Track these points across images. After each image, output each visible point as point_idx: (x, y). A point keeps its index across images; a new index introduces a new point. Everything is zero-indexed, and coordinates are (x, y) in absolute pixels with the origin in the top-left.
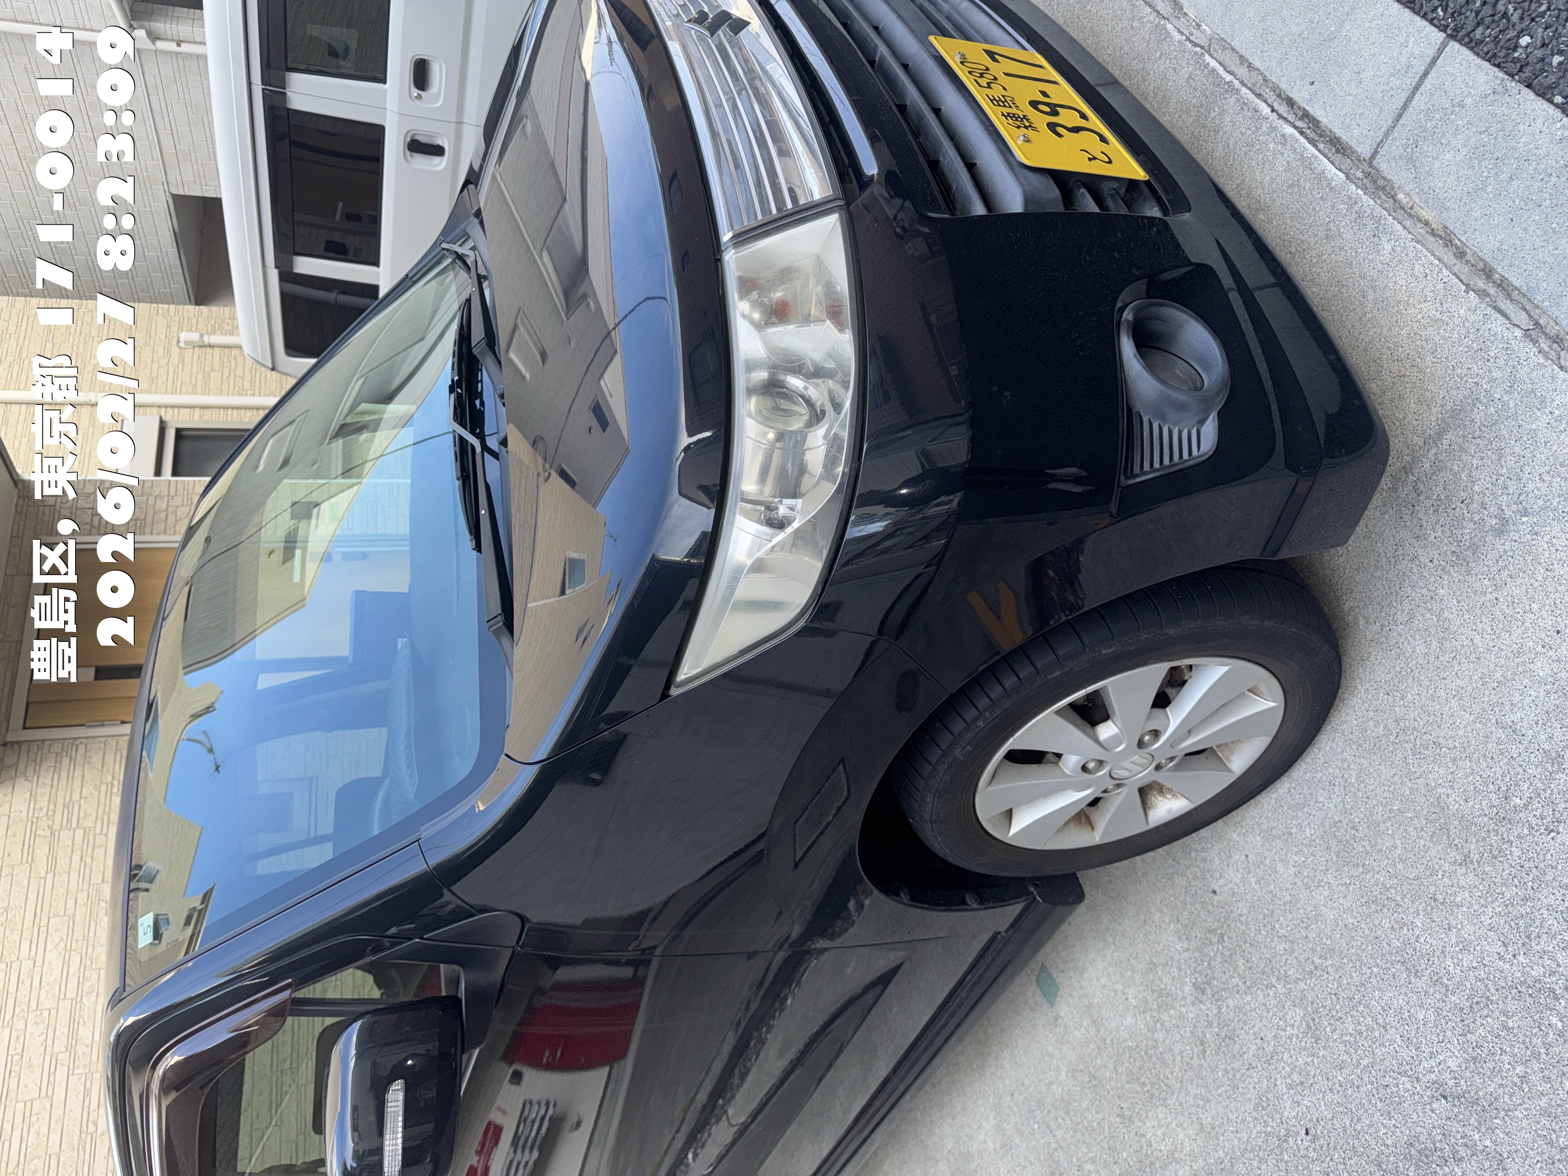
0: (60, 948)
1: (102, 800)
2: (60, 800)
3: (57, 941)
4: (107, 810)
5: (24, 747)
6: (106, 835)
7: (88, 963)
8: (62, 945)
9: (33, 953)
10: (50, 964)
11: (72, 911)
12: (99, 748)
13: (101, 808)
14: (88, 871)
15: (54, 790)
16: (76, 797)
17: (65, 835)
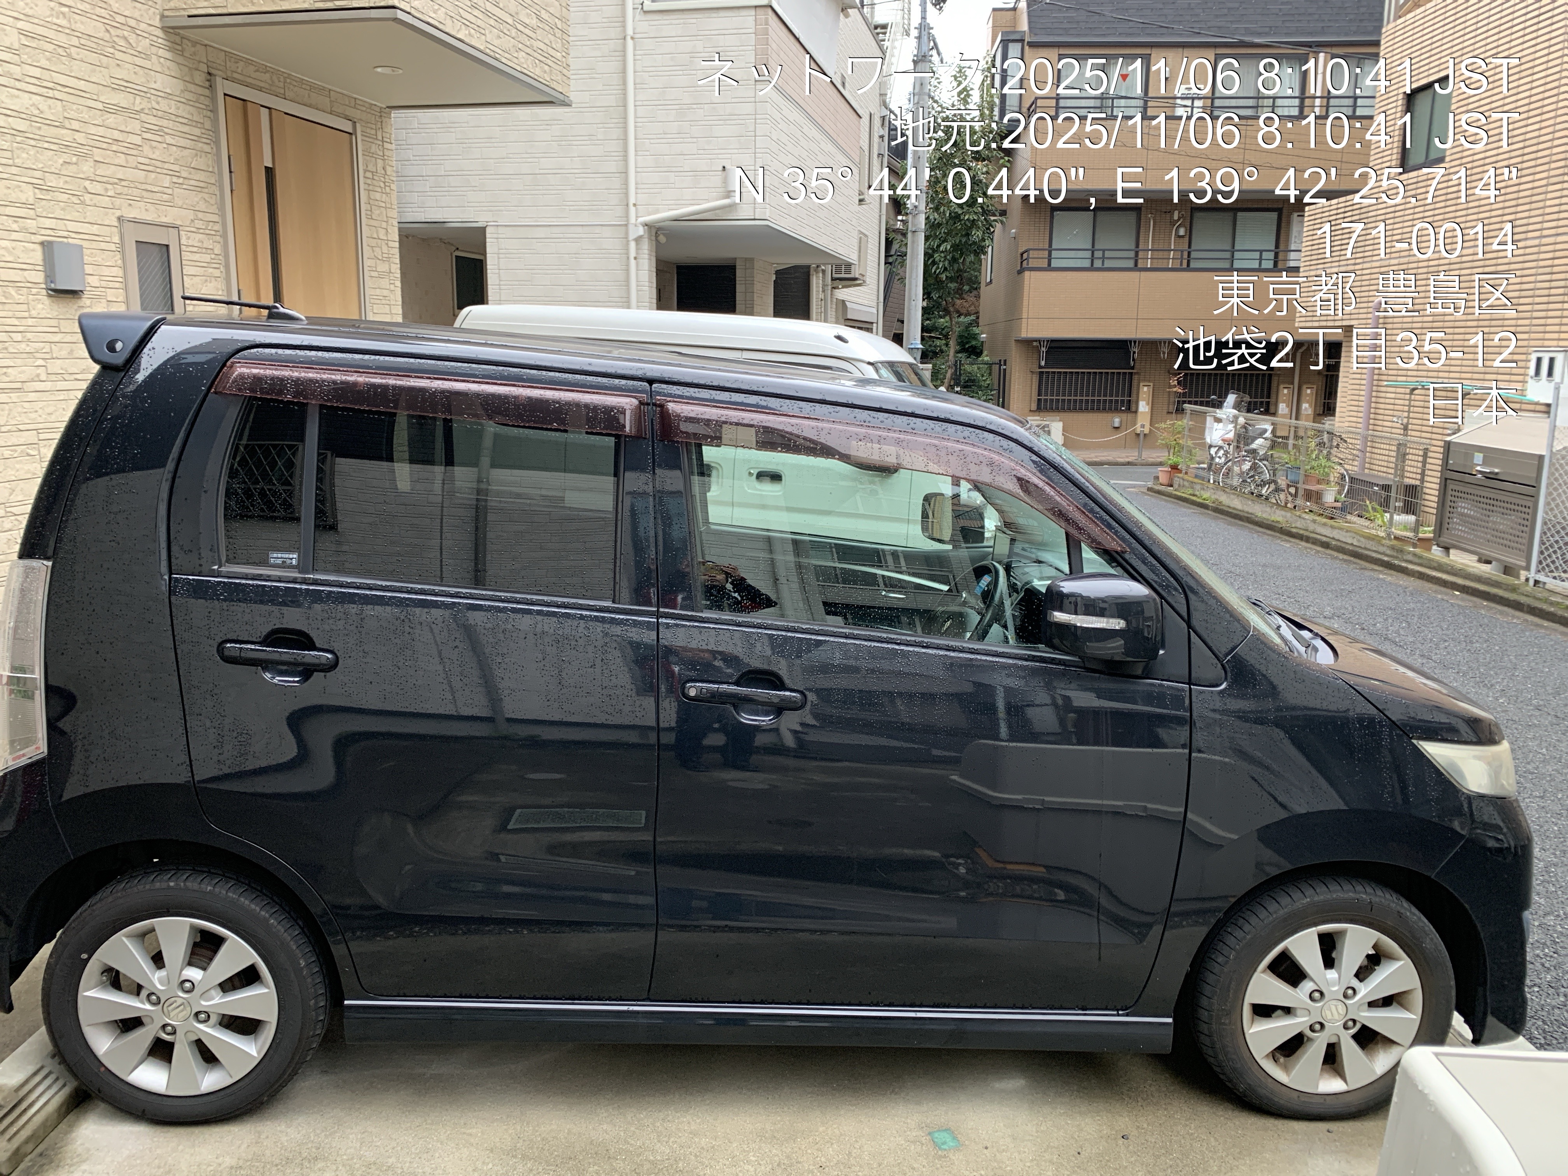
0: (32, 108)
1: (166, 166)
2: (165, 123)
3: (40, 106)
4: (158, 170)
5: (207, 92)
6: (136, 168)
7: (19, 139)
8: (36, 112)
9: (28, 79)
10: (17, 97)
11: (68, 126)
12: (208, 166)
13: (159, 164)
14: (105, 146)
15: (173, 117)
16: (169, 139)
17: (135, 126)
